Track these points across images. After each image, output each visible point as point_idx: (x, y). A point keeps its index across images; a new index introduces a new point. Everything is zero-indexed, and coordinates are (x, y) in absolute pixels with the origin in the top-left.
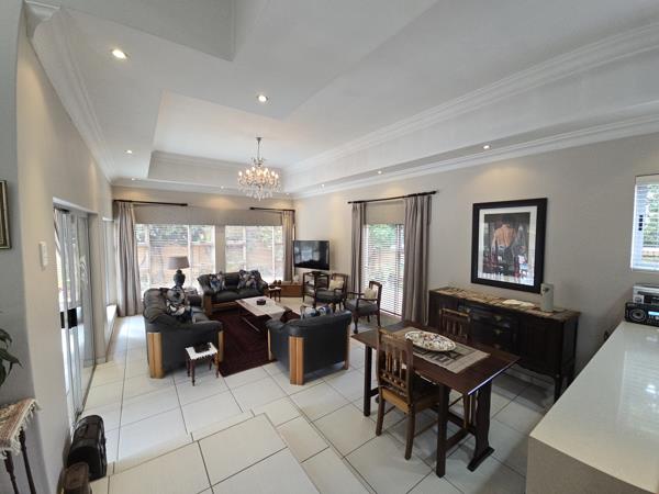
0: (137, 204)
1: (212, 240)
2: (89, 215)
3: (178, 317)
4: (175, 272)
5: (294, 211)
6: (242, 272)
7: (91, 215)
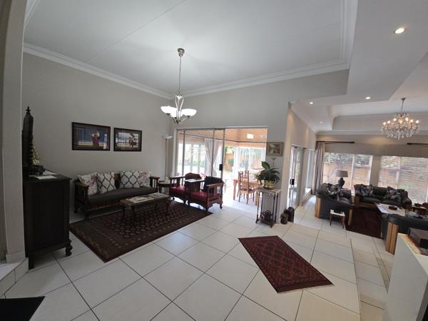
0: (327, 143)
1: (370, 165)
3: (330, 196)
4: (339, 178)
7: (304, 148)
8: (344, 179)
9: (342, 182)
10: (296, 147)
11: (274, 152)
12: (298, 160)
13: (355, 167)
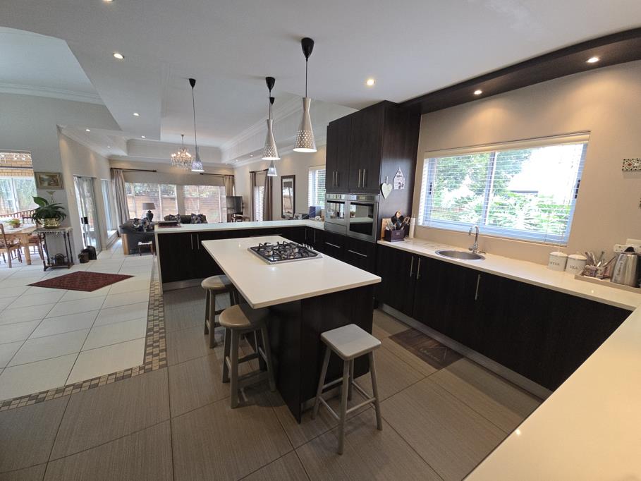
0: (125, 170)
1: (175, 195)
2: (92, 178)
3: (136, 229)
4: (147, 211)
5: (233, 176)
6: (193, 215)
7: (93, 179)
8: (152, 211)
9: (150, 216)
10: (80, 177)
11: (49, 184)
12: (87, 194)
13: (162, 198)
